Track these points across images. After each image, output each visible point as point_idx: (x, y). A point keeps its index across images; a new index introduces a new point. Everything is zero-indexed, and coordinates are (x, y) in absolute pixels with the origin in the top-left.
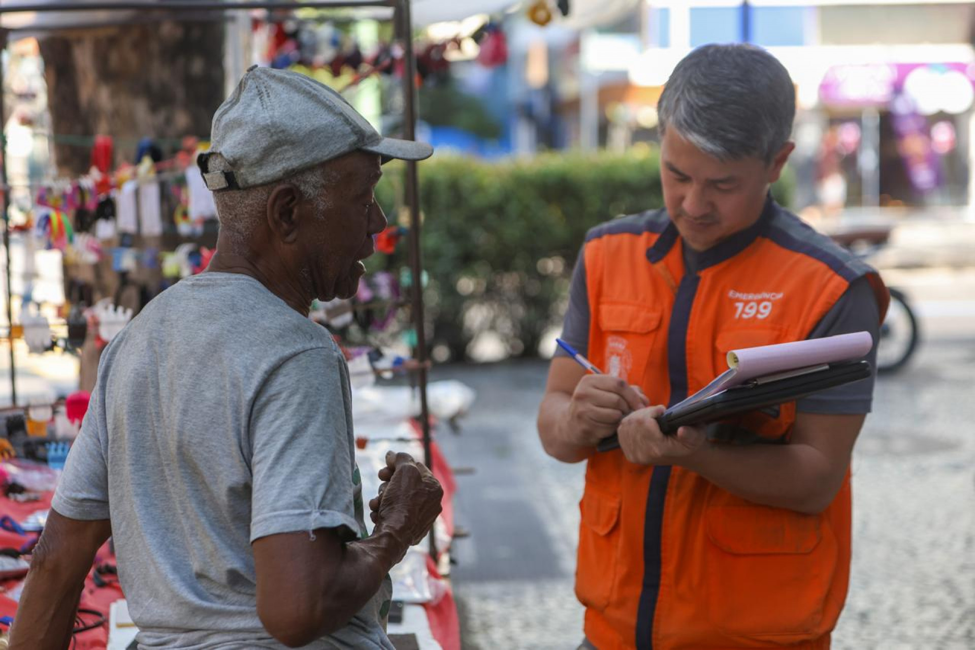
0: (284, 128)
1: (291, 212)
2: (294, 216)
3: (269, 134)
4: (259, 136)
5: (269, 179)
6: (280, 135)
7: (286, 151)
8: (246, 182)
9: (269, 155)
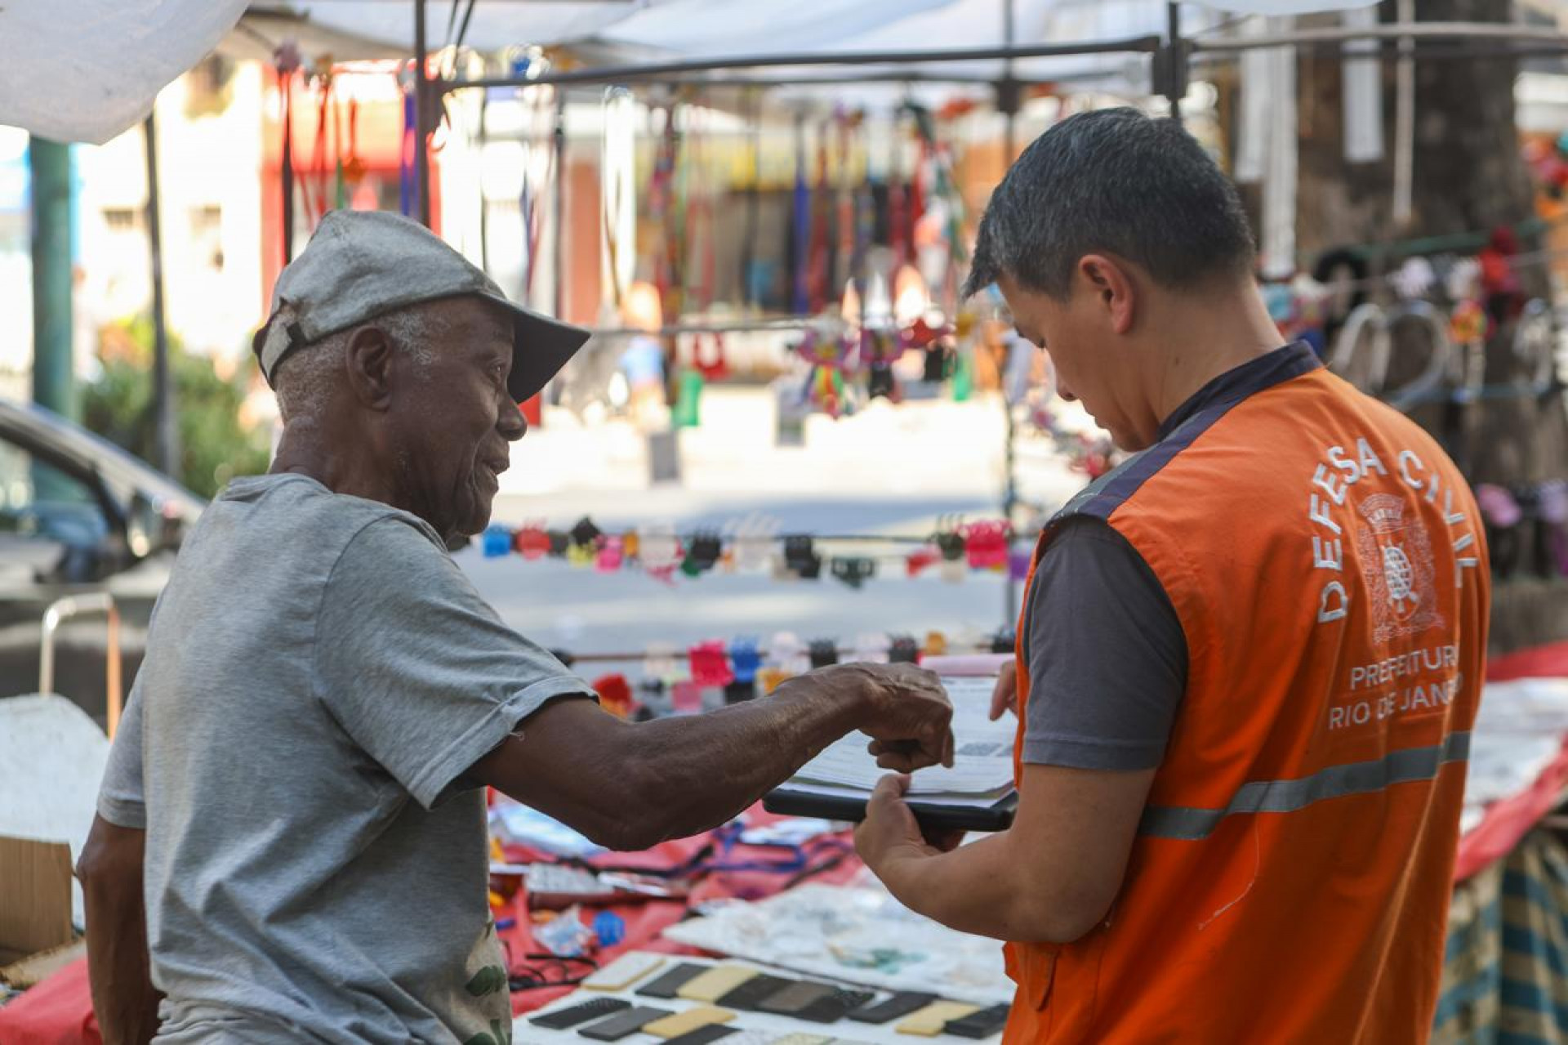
0: (367, 252)
1: (381, 368)
2: (386, 373)
3: (346, 260)
4: (332, 264)
5: (347, 321)
6: (362, 259)
7: (370, 282)
8: (316, 331)
9: (346, 288)
